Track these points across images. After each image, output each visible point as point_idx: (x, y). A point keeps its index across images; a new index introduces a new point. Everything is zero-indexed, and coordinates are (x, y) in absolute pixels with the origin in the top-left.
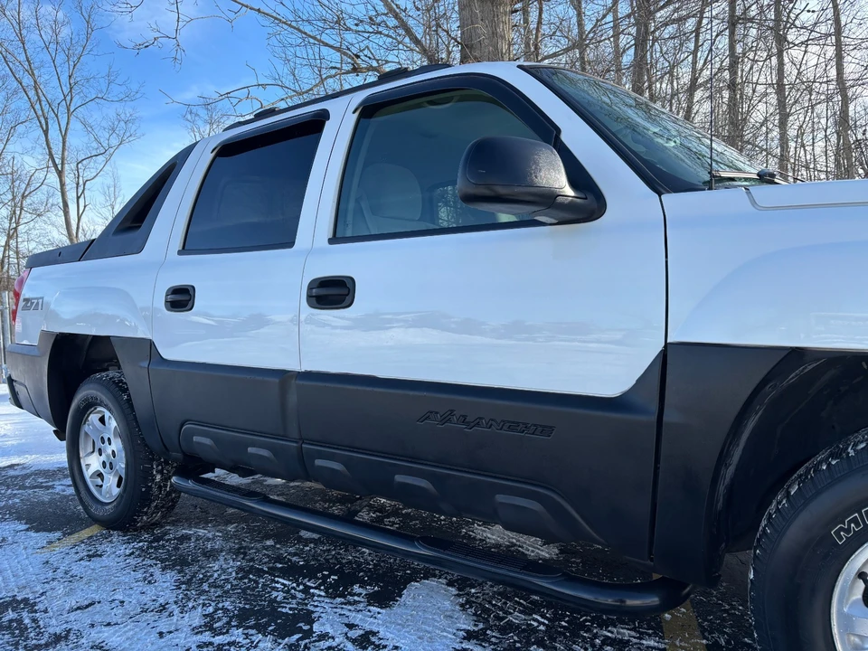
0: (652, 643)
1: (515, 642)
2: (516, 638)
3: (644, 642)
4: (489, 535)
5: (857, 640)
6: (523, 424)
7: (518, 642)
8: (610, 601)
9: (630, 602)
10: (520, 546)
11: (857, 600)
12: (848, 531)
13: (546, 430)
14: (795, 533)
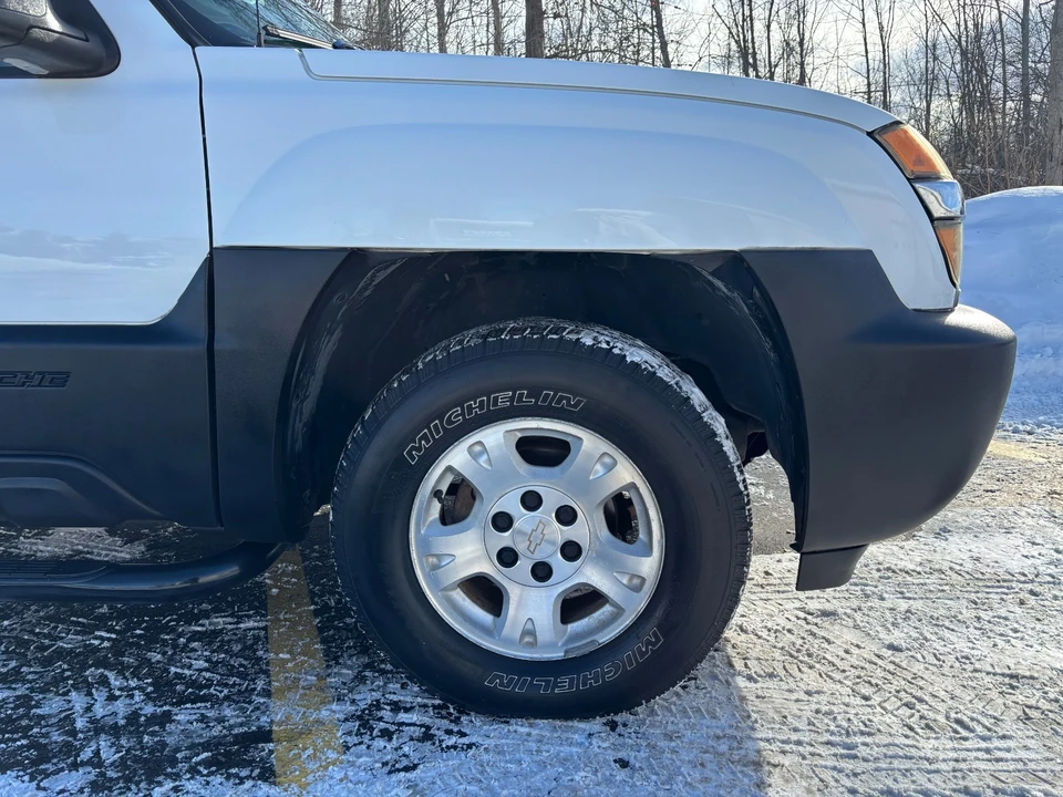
0: (251, 624)
1: (64, 670)
2: (65, 666)
3: (242, 625)
4: (41, 548)
5: (435, 560)
6: (22, 373)
7: (67, 670)
8: (178, 584)
9: (203, 580)
10: (88, 553)
11: (434, 520)
12: (419, 449)
13: (60, 378)
14: (371, 461)
